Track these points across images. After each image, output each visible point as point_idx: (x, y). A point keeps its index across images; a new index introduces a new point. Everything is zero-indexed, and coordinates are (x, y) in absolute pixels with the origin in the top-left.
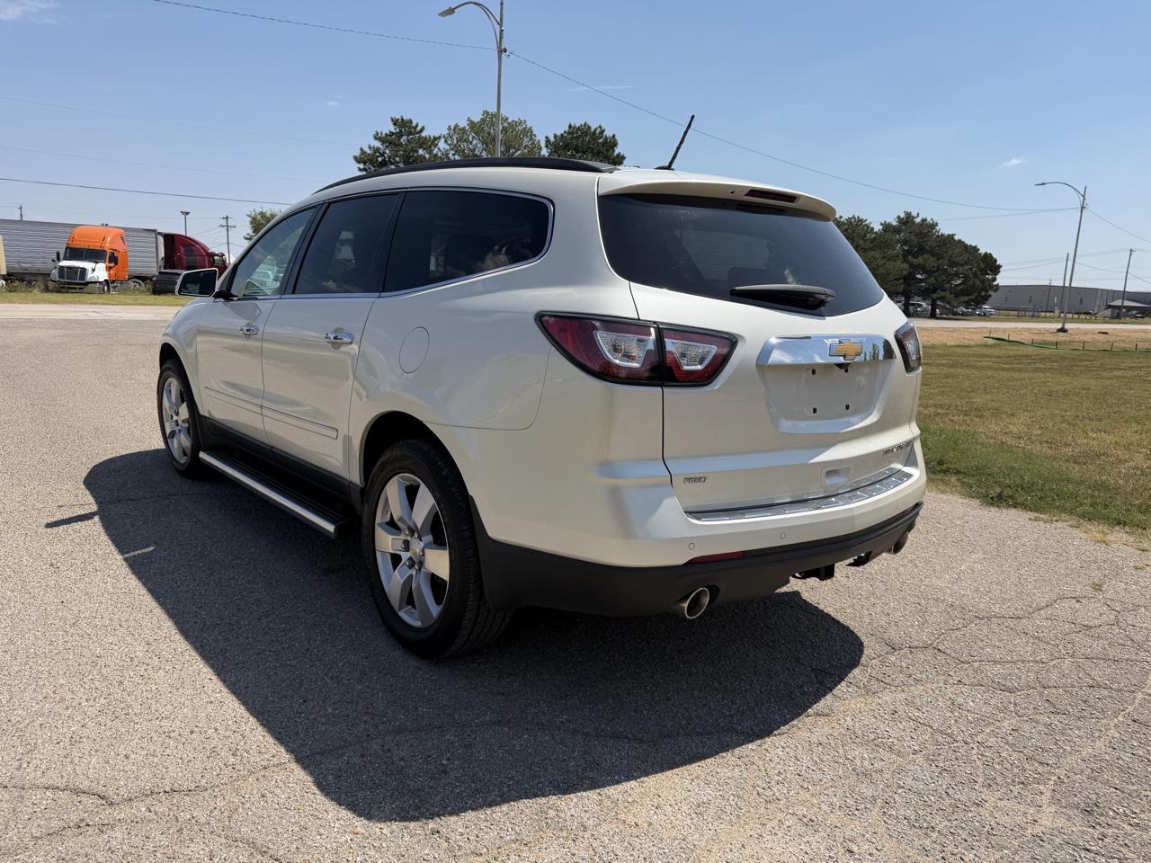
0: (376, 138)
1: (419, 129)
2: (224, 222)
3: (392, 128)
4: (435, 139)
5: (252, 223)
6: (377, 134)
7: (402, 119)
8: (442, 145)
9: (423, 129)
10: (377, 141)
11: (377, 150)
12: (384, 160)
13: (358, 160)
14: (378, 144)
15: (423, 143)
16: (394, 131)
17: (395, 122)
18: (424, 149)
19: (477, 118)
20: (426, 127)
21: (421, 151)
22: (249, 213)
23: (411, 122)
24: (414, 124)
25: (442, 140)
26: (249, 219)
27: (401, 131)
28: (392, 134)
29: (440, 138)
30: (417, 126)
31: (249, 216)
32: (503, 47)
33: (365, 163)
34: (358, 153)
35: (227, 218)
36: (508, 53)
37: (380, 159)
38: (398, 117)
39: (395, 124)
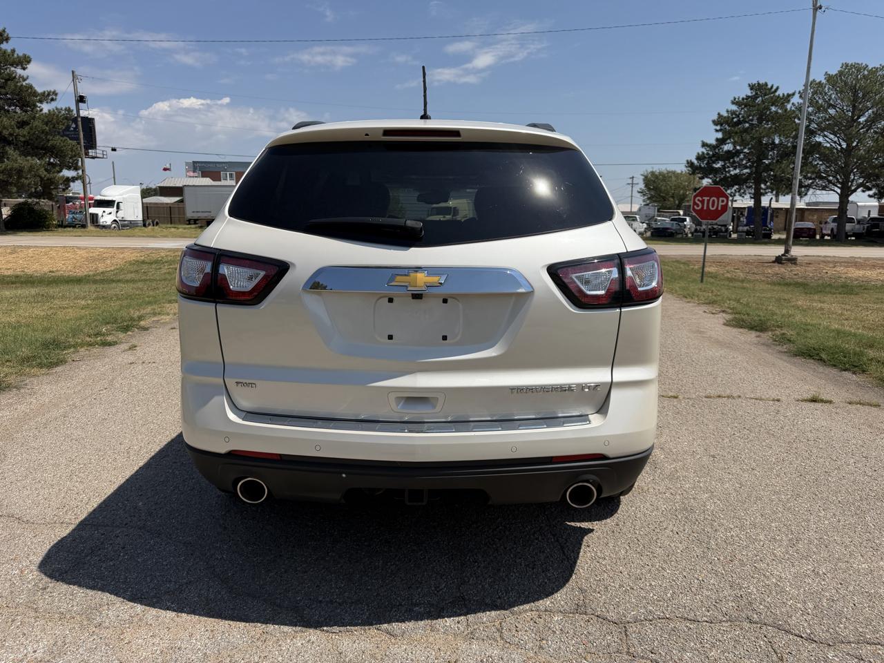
0: (733, 103)
1: (773, 90)
2: (630, 181)
3: (749, 93)
4: (789, 96)
5: (644, 180)
6: (735, 99)
7: (759, 84)
8: (796, 100)
9: (777, 88)
10: (734, 105)
11: (733, 113)
12: (739, 120)
13: (715, 123)
14: (734, 108)
15: (776, 101)
16: (750, 95)
17: (752, 87)
18: (776, 106)
19: (834, 71)
20: (780, 87)
21: (773, 109)
22: (642, 173)
23: (766, 84)
24: (769, 86)
25: (797, 96)
26: (643, 177)
27: (757, 94)
28: (748, 97)
29: (794, 94)
30: (772, 87)
31: (642, 175)
32: (818, 5)
33: (721, 125)
34: (715, 117)
35: (633, 177)
36: (823, 9)
37: (735, 120)
38: (755, 82)
39: (751, 89)
